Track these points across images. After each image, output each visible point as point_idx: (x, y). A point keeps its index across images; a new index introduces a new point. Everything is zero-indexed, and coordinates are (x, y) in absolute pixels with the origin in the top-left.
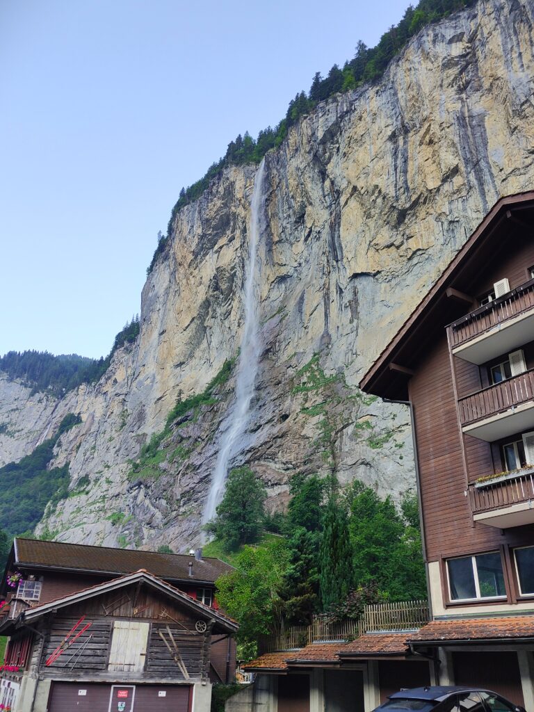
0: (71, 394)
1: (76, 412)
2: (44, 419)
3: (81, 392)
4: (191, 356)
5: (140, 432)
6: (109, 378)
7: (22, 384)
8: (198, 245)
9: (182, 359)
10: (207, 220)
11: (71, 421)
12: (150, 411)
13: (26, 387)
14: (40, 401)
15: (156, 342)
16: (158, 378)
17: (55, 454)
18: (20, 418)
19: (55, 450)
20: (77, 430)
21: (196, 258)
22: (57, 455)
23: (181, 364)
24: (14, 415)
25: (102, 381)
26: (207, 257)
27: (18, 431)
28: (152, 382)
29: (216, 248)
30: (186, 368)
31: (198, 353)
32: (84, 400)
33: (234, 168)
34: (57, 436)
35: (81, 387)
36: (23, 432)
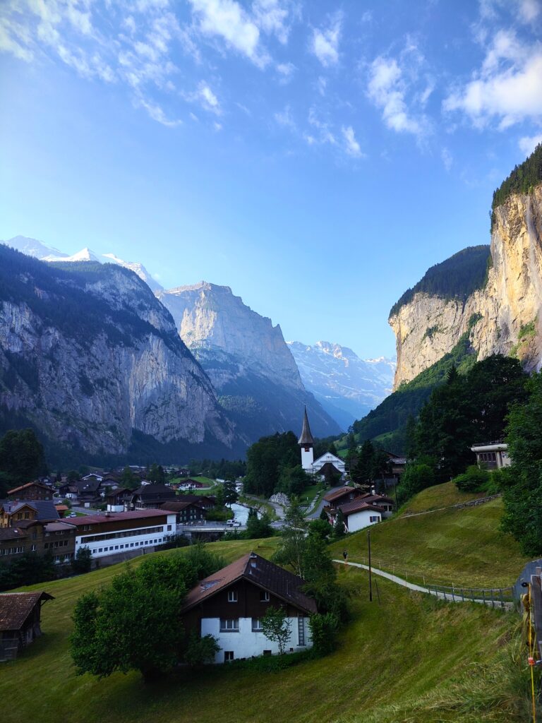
0: (470, 299)
1: (476, 311)
2: (458, 317)
3: (476, 296)
4: (526, 293)
5: (508, 341)
6: (491, 287)
7: (438, 298)
8: (510, 233)
9: (521, 296)
10: (511, 221)
11: (475, 318)
12: (511, 327)
13: (441, 299)
14: (452, 307)
15: (505, 285)
16: (511, 307)
17: (471, 341)
18: (444, 320)
19: (470, 339)
20: (481, 324)
21: (511, 239)
22: (473, 342)
23: (522, 298)
24: (440, 319)
25: (487, 289)
26: (518, 239)
27: (446, 329)
28: (508, 310)
29: (521, 234)
30: (525, 300)
31: (529, 291)
32: (480, 301)
33: (515, 196)
34: (470, 330)
35: (476, 293)
36: (448, 329)
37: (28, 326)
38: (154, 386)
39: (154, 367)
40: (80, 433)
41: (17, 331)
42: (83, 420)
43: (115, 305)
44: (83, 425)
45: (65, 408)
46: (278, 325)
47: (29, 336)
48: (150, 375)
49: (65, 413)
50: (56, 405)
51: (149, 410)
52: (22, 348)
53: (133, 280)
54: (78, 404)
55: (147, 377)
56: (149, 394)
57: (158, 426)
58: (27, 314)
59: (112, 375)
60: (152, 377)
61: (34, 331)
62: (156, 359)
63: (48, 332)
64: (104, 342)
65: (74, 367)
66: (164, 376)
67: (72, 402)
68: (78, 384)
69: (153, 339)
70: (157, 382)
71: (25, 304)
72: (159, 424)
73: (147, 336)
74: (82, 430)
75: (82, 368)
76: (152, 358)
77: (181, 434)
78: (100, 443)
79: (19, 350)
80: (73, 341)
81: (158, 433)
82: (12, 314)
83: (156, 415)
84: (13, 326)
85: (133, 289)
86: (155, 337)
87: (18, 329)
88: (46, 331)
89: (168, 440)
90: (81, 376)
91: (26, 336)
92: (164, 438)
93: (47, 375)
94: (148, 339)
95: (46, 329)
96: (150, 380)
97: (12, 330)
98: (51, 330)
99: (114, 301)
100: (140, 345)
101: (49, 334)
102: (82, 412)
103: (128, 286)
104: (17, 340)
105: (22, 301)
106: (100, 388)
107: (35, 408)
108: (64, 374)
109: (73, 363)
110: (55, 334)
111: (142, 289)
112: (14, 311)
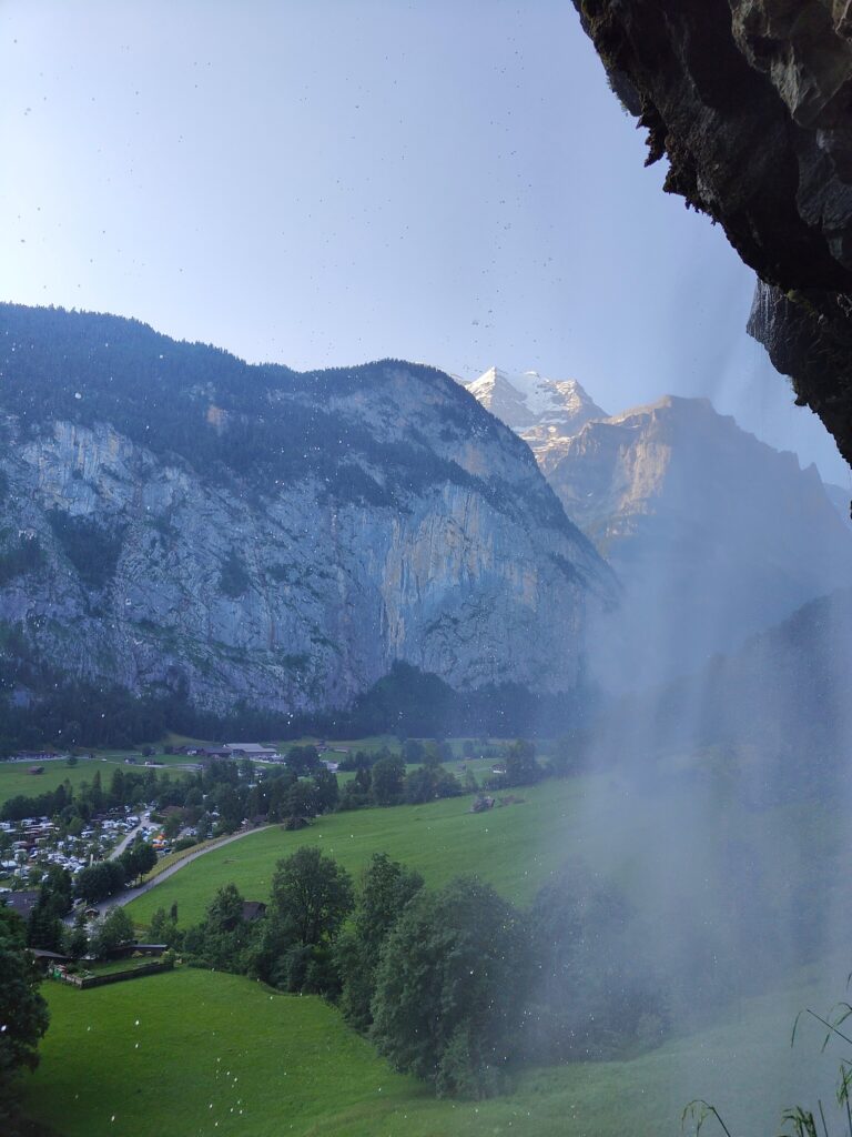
37: (113, 467)
38: (455, 581)
39: (457, 544)
40: (192, 668)
41: (86, 476)
42: (210, 641)
43: (385, 432)
44: (205, 651)
45: (172, 619)
46: (813, 465)
47: (115, 484)
48: (445, 560)
49: (171, 629)
50: (152, 612)
51: (436, 626)
52: (97, 506)
53: (436, 388)
54: (203, 611)
55: (437, 565)
56: (439, 597)
57: (455, 659)
58: (115, 444)
59: (327, 558)
60: (449, 564)
61: (129, 476)
62: (462, 530)
63: (165, 477)
64: (311, 496)
65: (214, 540)
66: (484, 562)
67: (191, 608)
68: (217, 574)
69: (452, 493)
70: (466, 576)
71: (109, 425)
72: (456, 652)
73: (439, 487)
74: (198, 662)
75: (237, 544)
76: (450, 527)
77: (511, 676)
78: (247, 688)
79: (90, 510)
80: (225, 493)
81: (451, 671)
82: (76, 444)
83: (451, 637)
84: (78, 466)
85: (436, 405)
86: (457, 488)
87: (90, 472)
88: (160, 476)
89: (475, 685)
90: (227, 559)
91: (107, 484)
92: (466, 682)
93: (142, 556)
94: (437, 492)
95: (159, 472)
96: (445, 569)
97: (77, 475)
98: (170, 473)
99: (383, 425)
100: (419, 505)
101: (165, 480)
102: (210, 626)
103: (428, 400)
104: (87, 491)
105: (103, 420)
106: (274, 583)
107: (79, 618)
108: (189, 555)
109: (212, 533)
110: (178, 480)
111: (455, 402)
112: (80, 439)
